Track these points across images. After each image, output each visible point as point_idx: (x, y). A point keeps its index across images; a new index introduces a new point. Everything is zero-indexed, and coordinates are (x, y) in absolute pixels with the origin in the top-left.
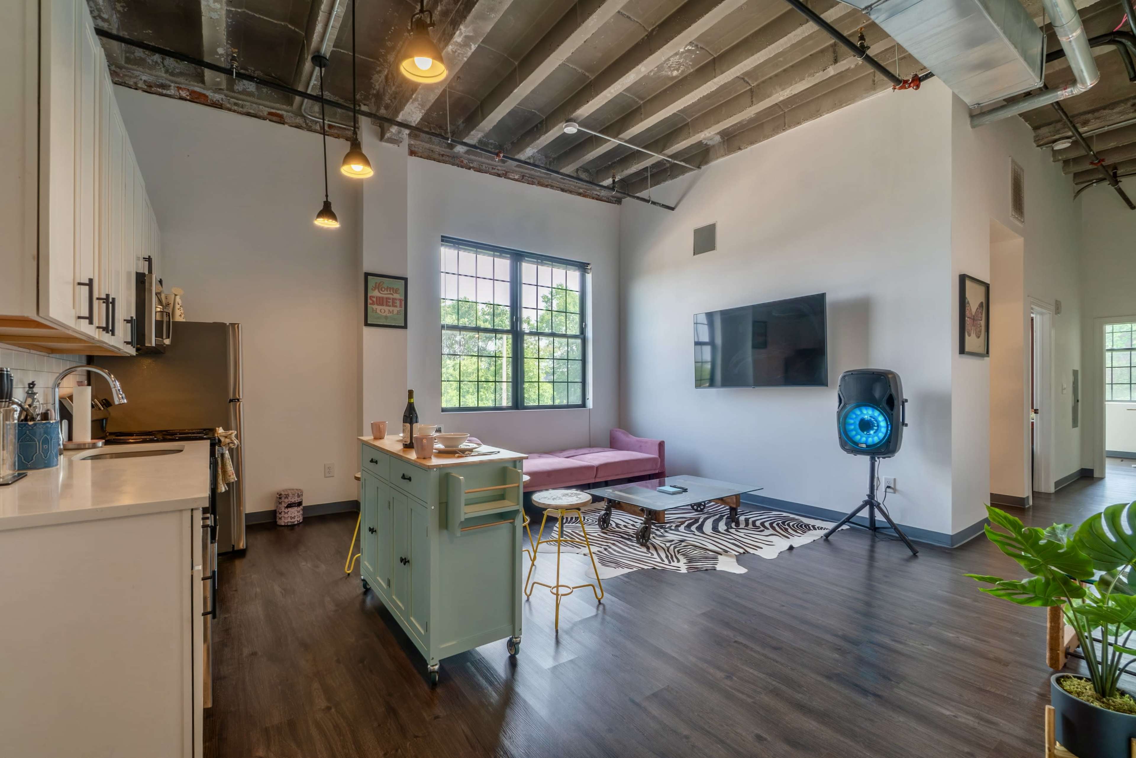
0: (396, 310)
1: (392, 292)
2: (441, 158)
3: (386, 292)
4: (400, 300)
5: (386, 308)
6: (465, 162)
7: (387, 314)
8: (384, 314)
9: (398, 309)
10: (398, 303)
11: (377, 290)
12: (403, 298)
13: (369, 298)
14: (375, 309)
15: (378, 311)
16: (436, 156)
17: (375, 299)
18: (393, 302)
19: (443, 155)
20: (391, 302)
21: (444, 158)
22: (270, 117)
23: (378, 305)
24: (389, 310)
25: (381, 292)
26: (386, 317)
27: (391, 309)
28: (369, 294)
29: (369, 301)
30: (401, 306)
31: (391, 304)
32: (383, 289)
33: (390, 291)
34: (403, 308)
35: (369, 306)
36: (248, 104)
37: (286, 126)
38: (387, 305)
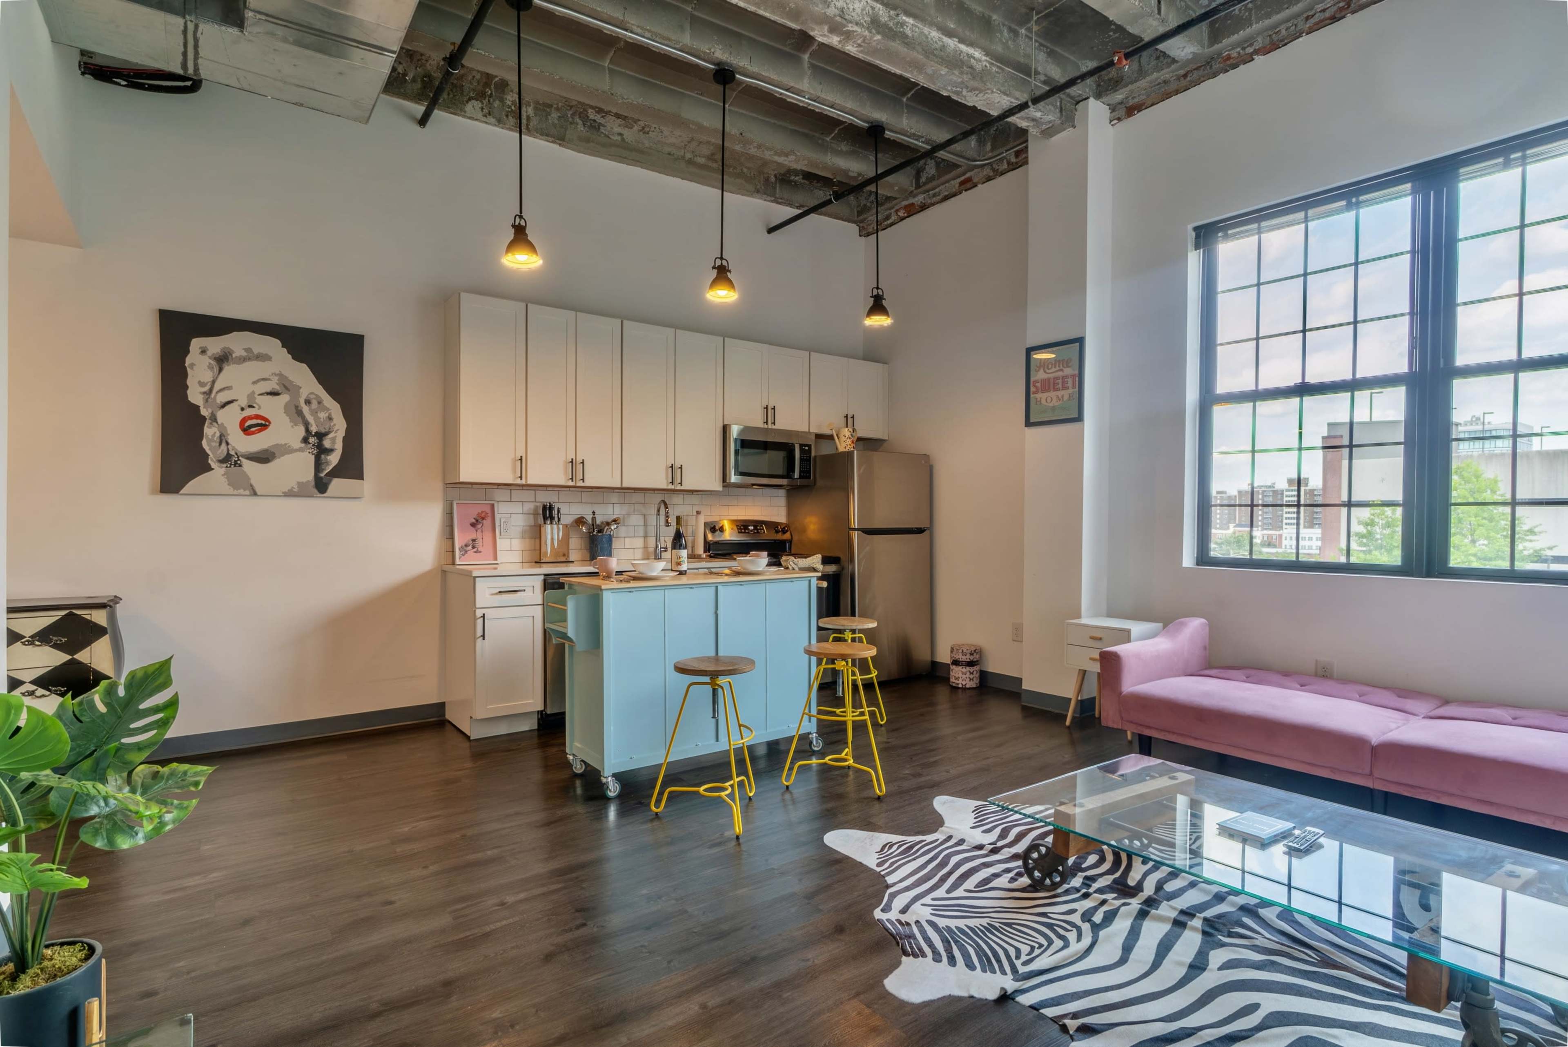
0: (1065, 394)
1: (1061, 368)
2: (1184, 83)
3: (1053, 370)
4: (1073, 376)
5: (1052, 394)
6: (1234, 54)
7: (1055, 403)
8: (1051, 405)
9: (1070, 391)
10: (1070, 381)
11: (1042, 370)
12: (1077, 372)
13: (1031, 385)
14: (1039, 399)
15: (1043, 402)
16: (1173, 86)
17: (1038, 385)
18: (1064, 383)
19: (1185, 76)
20: (1060, 384)
21: (1189, 78)
22: (963, 187)
23: (1043, 392)
24: (1058, 397)
25: (1047, 371)
26: (1053, 408)
27: (1060, 393)
28: (1032, 379)
29: (1032, 389)
30: (1074, 387)
31: (1060, 386)
32: (1050, 366)
33: (1059, 366)
34: (1077, 389)
35: (1032, 396)
36: (942, 187)
37: (980, 186)
38: (1056, 390)
